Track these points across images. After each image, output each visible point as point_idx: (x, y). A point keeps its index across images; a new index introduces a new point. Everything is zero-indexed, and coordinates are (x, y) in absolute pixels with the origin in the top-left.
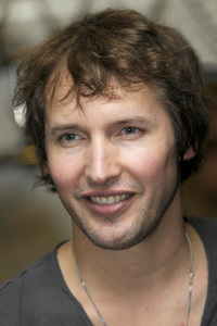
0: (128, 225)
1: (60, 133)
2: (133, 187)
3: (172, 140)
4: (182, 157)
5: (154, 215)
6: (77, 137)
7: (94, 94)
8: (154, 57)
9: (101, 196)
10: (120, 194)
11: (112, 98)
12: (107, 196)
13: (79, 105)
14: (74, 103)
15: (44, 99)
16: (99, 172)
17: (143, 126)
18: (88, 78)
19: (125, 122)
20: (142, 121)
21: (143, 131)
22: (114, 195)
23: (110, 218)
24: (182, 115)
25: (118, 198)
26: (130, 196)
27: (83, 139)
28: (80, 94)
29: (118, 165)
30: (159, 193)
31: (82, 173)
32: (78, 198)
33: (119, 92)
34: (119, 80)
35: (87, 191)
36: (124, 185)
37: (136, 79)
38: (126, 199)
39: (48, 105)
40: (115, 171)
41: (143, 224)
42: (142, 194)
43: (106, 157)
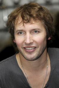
0: (35, 55)
1: (18, 32)
2: (36, 45)
3: (46, 35)
4: (48, 39)
5: (41, 53)
6: (23, 33)
7: (27, 22)
8: (42, 14)
9: (28, 47)
10: (33, 47)
11: (32, 23)
12: (30, 47)
13: (23, 25)
14: (22, 25)
15: (15, 24)
16: (28, 41)
17: (39, 31)
18: (26, 18)
19: (35, 29)
20: (39, 29)
21: (39, 32)
22: (31, 47)
23: (30, 53)
24: (48, 29)
25: (32, 48)
26: (35, 48)
27: (24, 33)
28: (24, 22)
29: (33, 40)
30: (42, 47)
31: (24, 42)
32: (22, 48)
33: (33, 22)
34: (34, 19)
35: (25, 46)
36: (34, 45)
37: (37, 19)
38: (34, 48)
39: (15, 25)
40: (32, 41)
41: (38, 55)
42: (38, 47)
43: (30, 38)
